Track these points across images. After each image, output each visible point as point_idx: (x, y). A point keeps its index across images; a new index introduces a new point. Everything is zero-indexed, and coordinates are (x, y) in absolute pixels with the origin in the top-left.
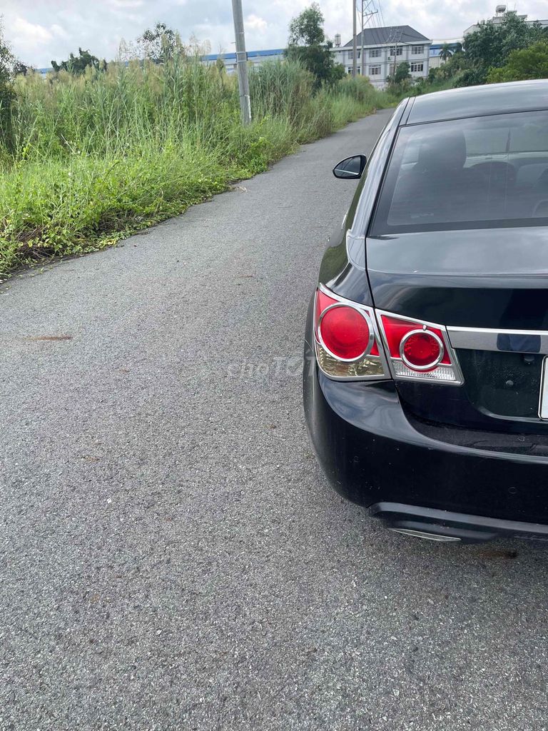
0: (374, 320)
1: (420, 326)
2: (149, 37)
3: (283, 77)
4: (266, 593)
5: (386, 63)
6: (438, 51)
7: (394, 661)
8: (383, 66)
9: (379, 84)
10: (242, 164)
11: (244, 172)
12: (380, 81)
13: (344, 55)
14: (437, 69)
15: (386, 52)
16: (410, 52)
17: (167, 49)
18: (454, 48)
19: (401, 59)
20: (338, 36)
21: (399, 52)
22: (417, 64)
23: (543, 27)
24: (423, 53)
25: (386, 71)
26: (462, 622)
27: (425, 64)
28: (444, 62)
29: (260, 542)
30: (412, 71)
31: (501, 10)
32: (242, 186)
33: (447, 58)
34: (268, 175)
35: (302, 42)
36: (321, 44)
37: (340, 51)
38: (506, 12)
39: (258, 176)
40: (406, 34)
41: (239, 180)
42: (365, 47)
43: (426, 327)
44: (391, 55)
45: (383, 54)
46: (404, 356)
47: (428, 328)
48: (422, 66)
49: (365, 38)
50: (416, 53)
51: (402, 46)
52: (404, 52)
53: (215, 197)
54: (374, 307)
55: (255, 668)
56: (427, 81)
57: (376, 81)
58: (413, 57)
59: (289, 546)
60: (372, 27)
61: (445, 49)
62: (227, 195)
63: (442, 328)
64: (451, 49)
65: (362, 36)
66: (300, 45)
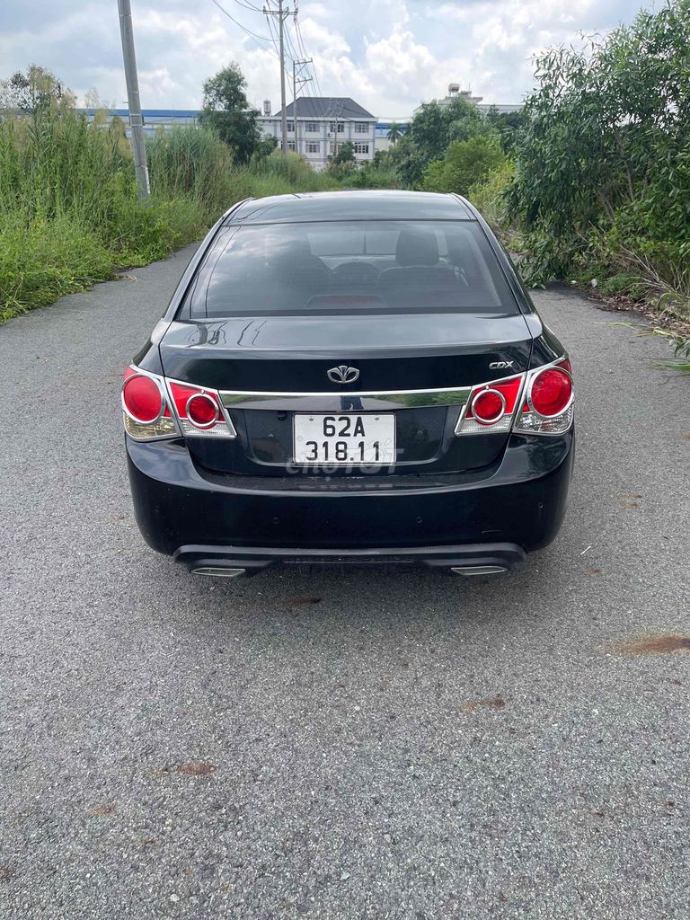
0: (164, 388)
1: (199, 391)
2: (18, 81)
3: (196, 149)
4: (87, 649)
5: (325, 140)
6: (386, 131)
7: (193, 684)
8: (322, 144)
9: (318, 163)
10: (134, 248)
11: (137, 258)
12: (319, 160)
13: (275, 126)
14: (384, 152)
15: (325, 127)
16: (353, 130)
17: (45, 100)
18: (404, 128)
19: (343, 137)
20: (267, 103)
21: (340, 128)
22: (362, 145)
23: (500, 113)
24: (368, 132)
25: (326, 150)
26: (259, 650)
27: (370, 145)
28: (393, 144)
29: (88, 612)
30: (356, 152)
31: (454, 89)
32: (132, 275)
33: (396, 141)
34: (167, 263)
35: (220, 107)
36: (244, 110)
37: (270, 121)
38: (460, 91)
39: (154, 264)
40: (347, 109)
41: (130, 267)
42: (299, 118)
43: (205, 391)
44: (331, 131)
45: (322, 129)
46: (189, 416)
47: (205, 392)
48: (367, 147)
49: (298, 108)
50: (360, 132)
51: (343, 122)
52: (346, 130)
53: (96, 286)
54: (164, 376)
55: (64, 702)
56: (373, 165)
57: (313, 160)
58: (357, 137)
59: (117, 612)
60: (306, 96)
61: (394, 130)
62: (112, 284)
63: (215, 391)
64: (399, 129)
65: (295, 106)
66: (218, 110)
